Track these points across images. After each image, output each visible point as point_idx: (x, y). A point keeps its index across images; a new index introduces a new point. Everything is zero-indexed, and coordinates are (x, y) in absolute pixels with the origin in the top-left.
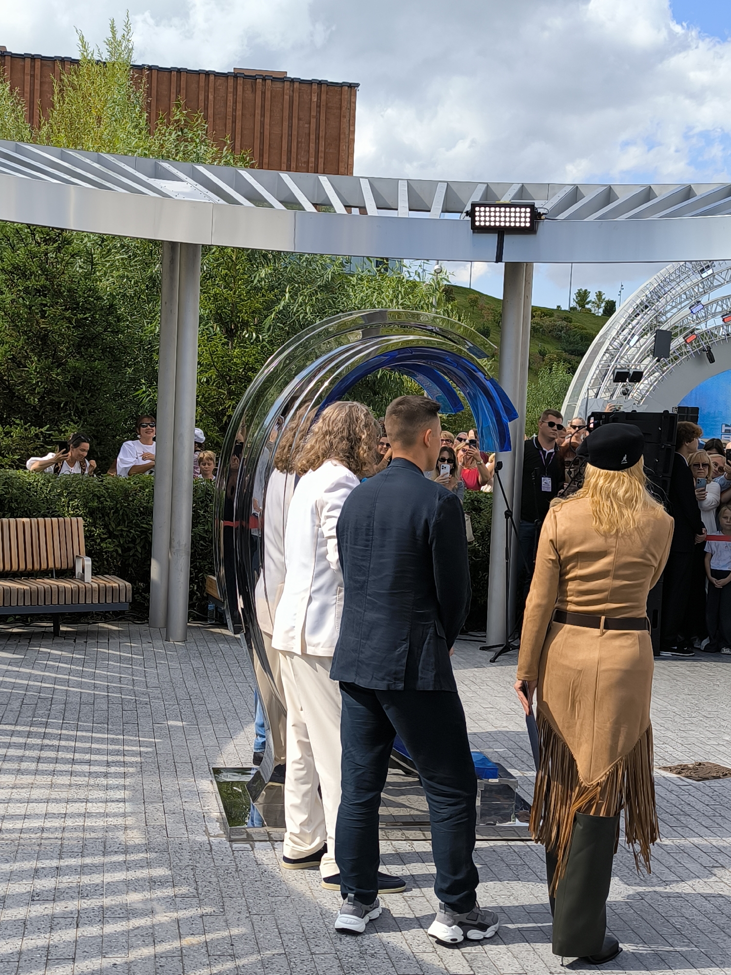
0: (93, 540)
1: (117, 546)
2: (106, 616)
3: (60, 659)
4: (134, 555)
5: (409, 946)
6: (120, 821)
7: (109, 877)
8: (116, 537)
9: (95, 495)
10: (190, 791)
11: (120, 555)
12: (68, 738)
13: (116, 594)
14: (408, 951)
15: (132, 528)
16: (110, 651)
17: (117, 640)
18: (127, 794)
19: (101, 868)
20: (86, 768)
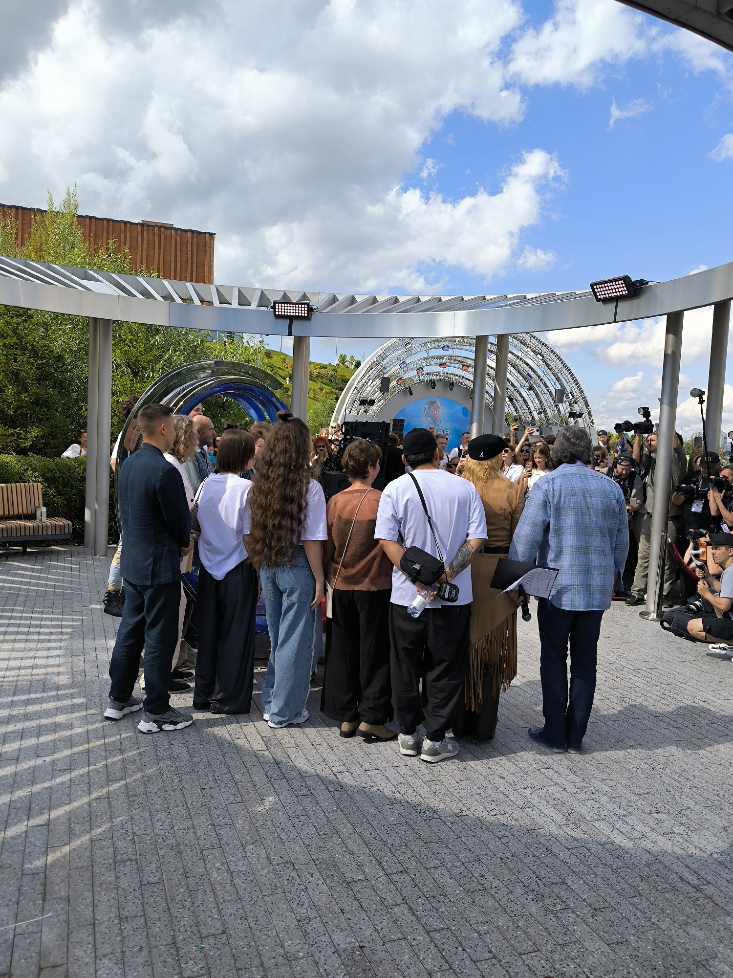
0: (48, 497)
1: (64, 500)
2: (57, 543)
3: (26, 569)
4: (74, 505)
5: (231, 735)
6: (56, 669)
7: (45, 706)
8: (63, 494)
9: (49, 470)
10: (102, 648)
11: (66, 505)
12: (26, 619)
13: (62, 529)
14: (229, 738)
15: (73, 489)
16: (58, 564)
17: (64, 556)
18: (61, 652)
19: (41, 701)
20: (36, 637)
